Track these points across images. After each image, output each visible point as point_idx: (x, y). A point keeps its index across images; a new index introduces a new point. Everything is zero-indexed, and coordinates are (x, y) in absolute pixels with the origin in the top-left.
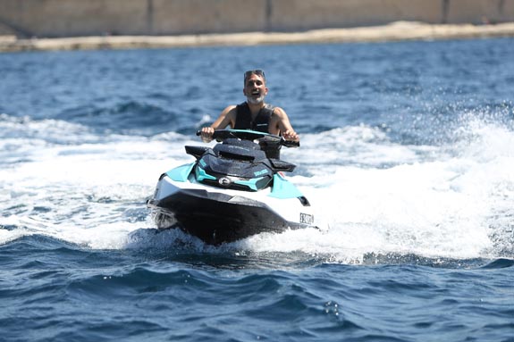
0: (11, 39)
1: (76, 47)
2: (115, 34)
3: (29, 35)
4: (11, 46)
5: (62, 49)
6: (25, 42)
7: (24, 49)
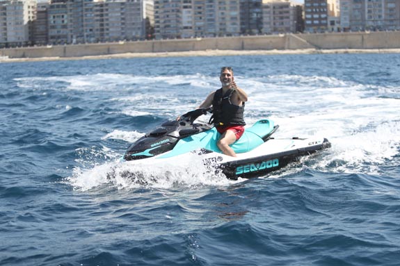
0: (314, 50)
1: (336, 53)
2: (350, 48)
3: (320, 48)
4: (314, 52)
5: (331, 53)
6: (319, 51)
7: (318, 53)
